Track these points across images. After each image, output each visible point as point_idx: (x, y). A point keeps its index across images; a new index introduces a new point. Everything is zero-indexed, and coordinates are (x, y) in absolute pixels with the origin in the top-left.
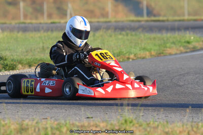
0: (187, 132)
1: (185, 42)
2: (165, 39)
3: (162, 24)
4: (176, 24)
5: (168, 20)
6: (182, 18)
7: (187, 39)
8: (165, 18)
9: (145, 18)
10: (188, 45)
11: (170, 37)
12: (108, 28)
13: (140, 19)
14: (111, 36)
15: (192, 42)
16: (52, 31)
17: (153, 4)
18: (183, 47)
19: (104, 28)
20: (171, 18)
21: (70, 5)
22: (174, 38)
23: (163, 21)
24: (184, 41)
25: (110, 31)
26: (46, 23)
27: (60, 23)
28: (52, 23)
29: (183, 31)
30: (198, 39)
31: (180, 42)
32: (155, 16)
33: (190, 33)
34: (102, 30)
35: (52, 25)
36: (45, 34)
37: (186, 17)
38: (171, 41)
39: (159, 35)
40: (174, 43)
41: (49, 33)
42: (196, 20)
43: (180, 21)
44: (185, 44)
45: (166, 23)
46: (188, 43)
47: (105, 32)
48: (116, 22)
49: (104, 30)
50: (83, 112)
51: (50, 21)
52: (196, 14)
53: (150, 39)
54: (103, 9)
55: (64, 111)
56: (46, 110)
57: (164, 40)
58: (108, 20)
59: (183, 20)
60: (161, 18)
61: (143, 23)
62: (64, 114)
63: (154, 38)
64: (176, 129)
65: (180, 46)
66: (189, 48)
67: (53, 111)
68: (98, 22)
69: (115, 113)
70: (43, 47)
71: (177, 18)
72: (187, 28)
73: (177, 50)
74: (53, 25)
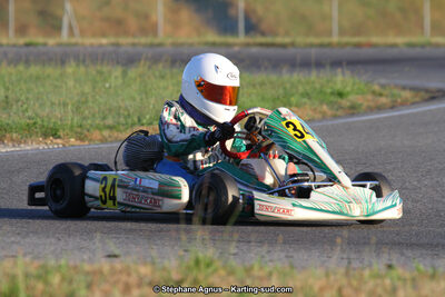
0: (336, 287)
1: (332, 93)
2: (288, 86)
3: (280, 51)
4: (314, 52)
5: (293, 44)
6: (326, 40)
7: (339, 86)
8: (287, 40)
9: (242, 38)
10: (339, 100)
11: (299, 81)
12: (156, 60)
13: (230, 39)
14: (163, 77)
15: (348, 93)
16: (27, 63)
17: (260, 10)
18: (327, 104)
19: (146, 59)
20: (300, 40)
21: (68, 7)
22: (308, 83)
23: (283, 46)
24: (329, 91)
25: (160, 66)
26: (14, 46)
27: (45, 45)
28: (27, 45)
29: (328, 68)
30: (362, 86)
31: (321, 92)
32: (263, 34)
33: (343, 74)
34: (142, 62)
35: (25, 50)
36: (11, 69)
37: (335, 39)
38: (301, 89)
39: (274, 77)
40: (306, 95)
41: (21, 67)
42: (358, 45)
43: (321, 46)
44: (333, 98)
45: (291, 51)
46: (341, 95)
47: (150, 68)
48: (175, 45)
49: (148, 63)
50: (98, 244)
51: (22, 41)
52: (358, 31)
53: (254, 86)
54: (147, 17)
55: (53, 240)
56: (13, 239)
57: (285, 88)
58: (157, 41)
59: (330, 45)
60: (279, 40)
61: (236, 49)
62: (52, 248)
63: (262, 84)
64: (311, 281)
65: (322, 103)
66: (341, 108)
67: (27, 240)
68: (134, 45)
69: (173, 247)
70: (7, 97)
71: (313, 40)
72: (337, 63)
73: (315, 110)
74: (31, 49)
